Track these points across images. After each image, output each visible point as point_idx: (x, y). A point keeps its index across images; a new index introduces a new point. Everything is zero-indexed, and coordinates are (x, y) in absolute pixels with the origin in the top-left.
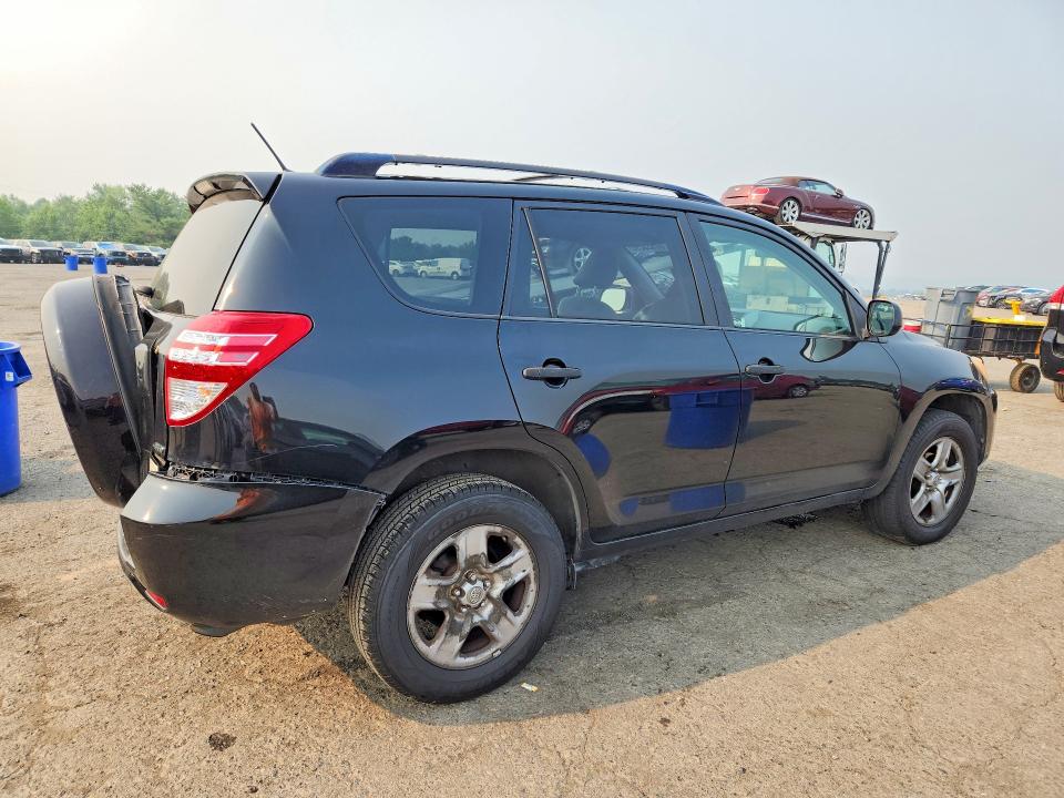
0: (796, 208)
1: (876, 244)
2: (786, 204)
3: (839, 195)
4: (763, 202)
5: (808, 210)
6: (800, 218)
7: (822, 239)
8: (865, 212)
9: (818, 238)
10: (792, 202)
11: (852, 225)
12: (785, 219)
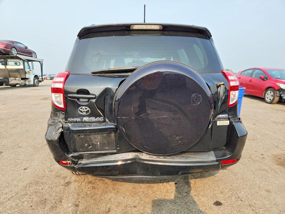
0: (16, 50)
1: (39, 62)
2: (12, 49)
3: (26, 48)
4: (5, 48)
5: (19, 51)
6: (17, 54)
7: (25, 61)
8: (34, 53)
9: (25, 60)
10: (14, 49)
11: (32, 57)
12: (13, 54)
